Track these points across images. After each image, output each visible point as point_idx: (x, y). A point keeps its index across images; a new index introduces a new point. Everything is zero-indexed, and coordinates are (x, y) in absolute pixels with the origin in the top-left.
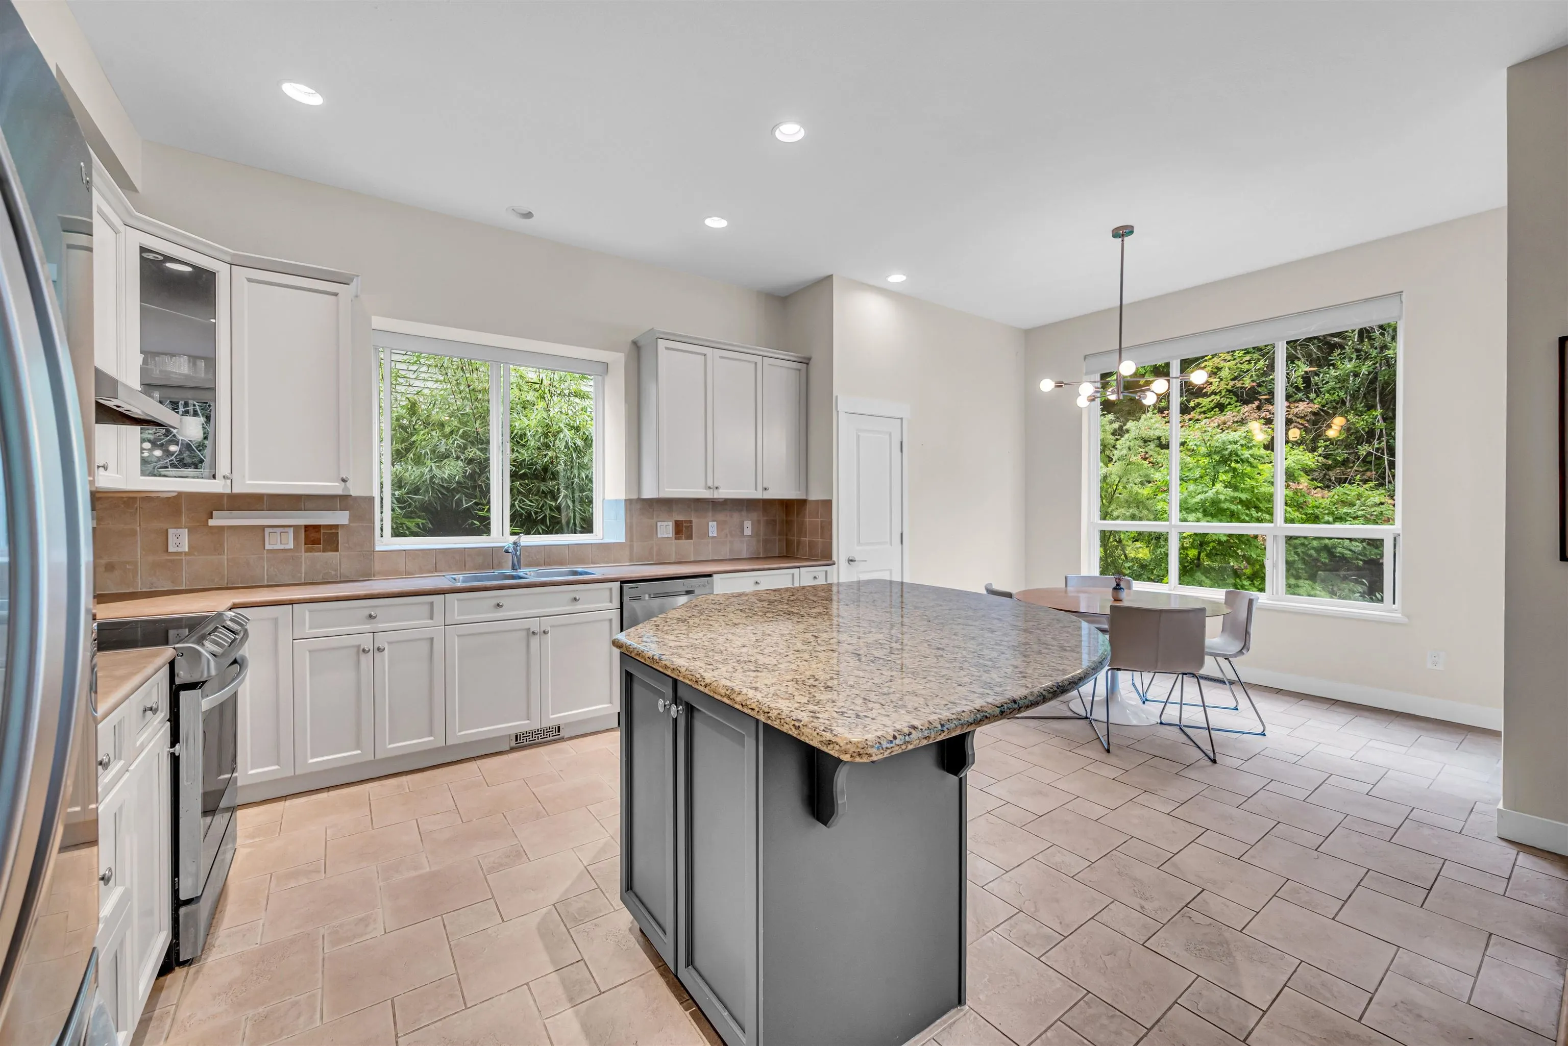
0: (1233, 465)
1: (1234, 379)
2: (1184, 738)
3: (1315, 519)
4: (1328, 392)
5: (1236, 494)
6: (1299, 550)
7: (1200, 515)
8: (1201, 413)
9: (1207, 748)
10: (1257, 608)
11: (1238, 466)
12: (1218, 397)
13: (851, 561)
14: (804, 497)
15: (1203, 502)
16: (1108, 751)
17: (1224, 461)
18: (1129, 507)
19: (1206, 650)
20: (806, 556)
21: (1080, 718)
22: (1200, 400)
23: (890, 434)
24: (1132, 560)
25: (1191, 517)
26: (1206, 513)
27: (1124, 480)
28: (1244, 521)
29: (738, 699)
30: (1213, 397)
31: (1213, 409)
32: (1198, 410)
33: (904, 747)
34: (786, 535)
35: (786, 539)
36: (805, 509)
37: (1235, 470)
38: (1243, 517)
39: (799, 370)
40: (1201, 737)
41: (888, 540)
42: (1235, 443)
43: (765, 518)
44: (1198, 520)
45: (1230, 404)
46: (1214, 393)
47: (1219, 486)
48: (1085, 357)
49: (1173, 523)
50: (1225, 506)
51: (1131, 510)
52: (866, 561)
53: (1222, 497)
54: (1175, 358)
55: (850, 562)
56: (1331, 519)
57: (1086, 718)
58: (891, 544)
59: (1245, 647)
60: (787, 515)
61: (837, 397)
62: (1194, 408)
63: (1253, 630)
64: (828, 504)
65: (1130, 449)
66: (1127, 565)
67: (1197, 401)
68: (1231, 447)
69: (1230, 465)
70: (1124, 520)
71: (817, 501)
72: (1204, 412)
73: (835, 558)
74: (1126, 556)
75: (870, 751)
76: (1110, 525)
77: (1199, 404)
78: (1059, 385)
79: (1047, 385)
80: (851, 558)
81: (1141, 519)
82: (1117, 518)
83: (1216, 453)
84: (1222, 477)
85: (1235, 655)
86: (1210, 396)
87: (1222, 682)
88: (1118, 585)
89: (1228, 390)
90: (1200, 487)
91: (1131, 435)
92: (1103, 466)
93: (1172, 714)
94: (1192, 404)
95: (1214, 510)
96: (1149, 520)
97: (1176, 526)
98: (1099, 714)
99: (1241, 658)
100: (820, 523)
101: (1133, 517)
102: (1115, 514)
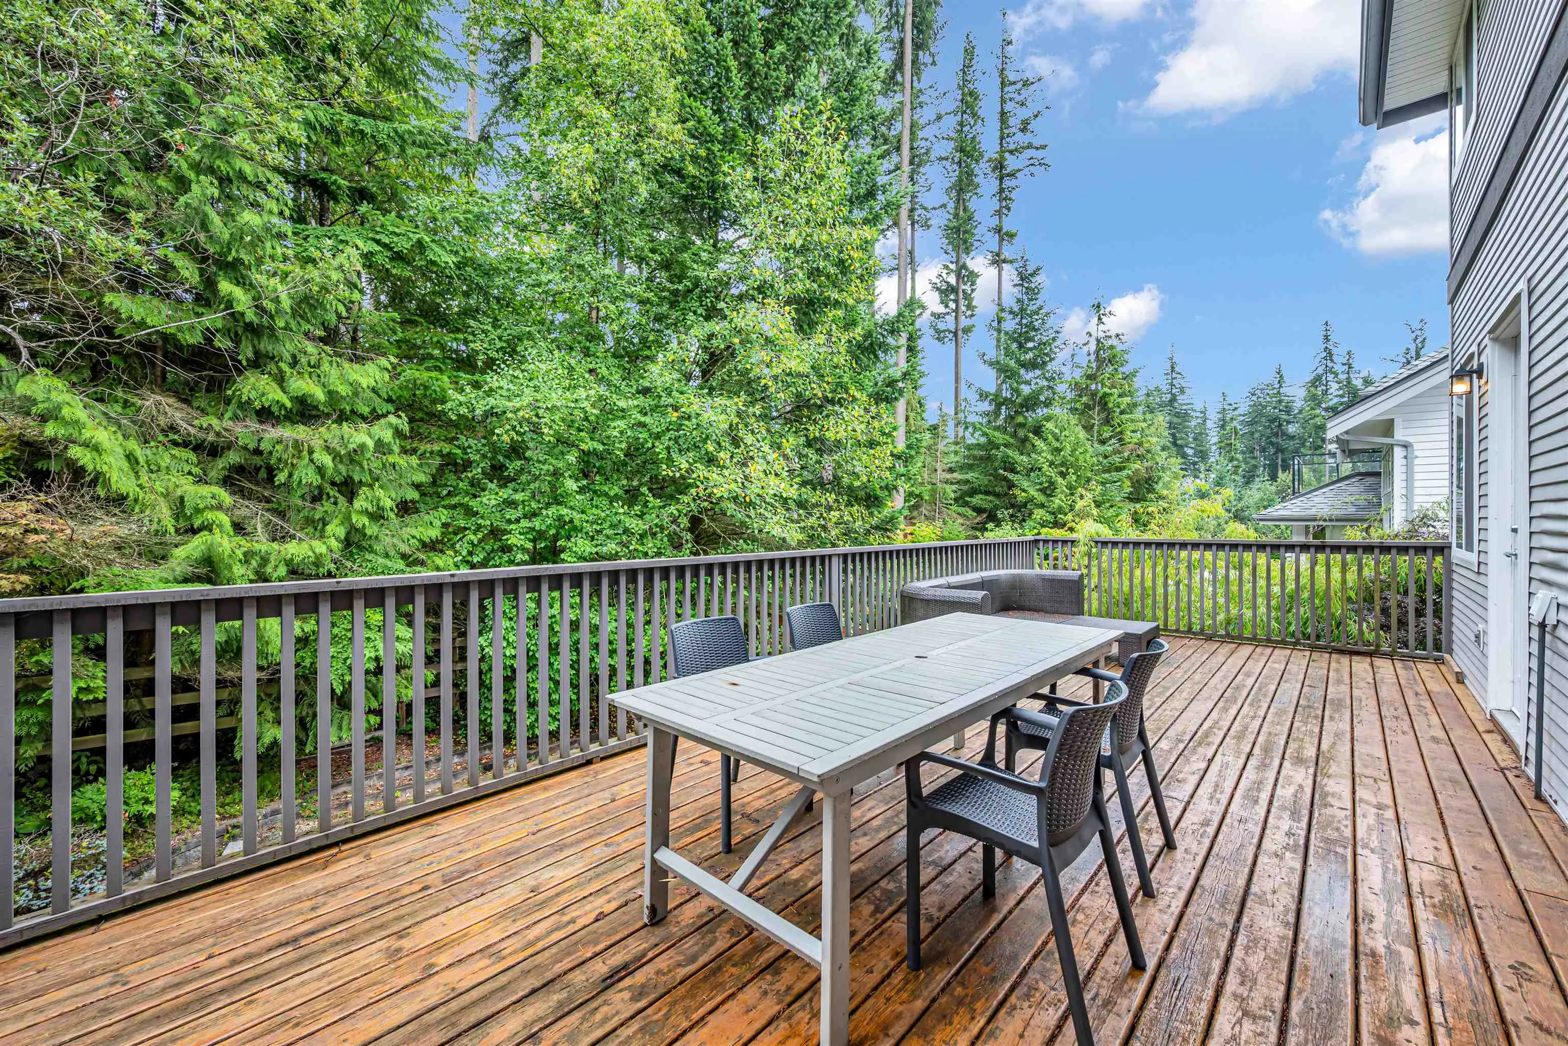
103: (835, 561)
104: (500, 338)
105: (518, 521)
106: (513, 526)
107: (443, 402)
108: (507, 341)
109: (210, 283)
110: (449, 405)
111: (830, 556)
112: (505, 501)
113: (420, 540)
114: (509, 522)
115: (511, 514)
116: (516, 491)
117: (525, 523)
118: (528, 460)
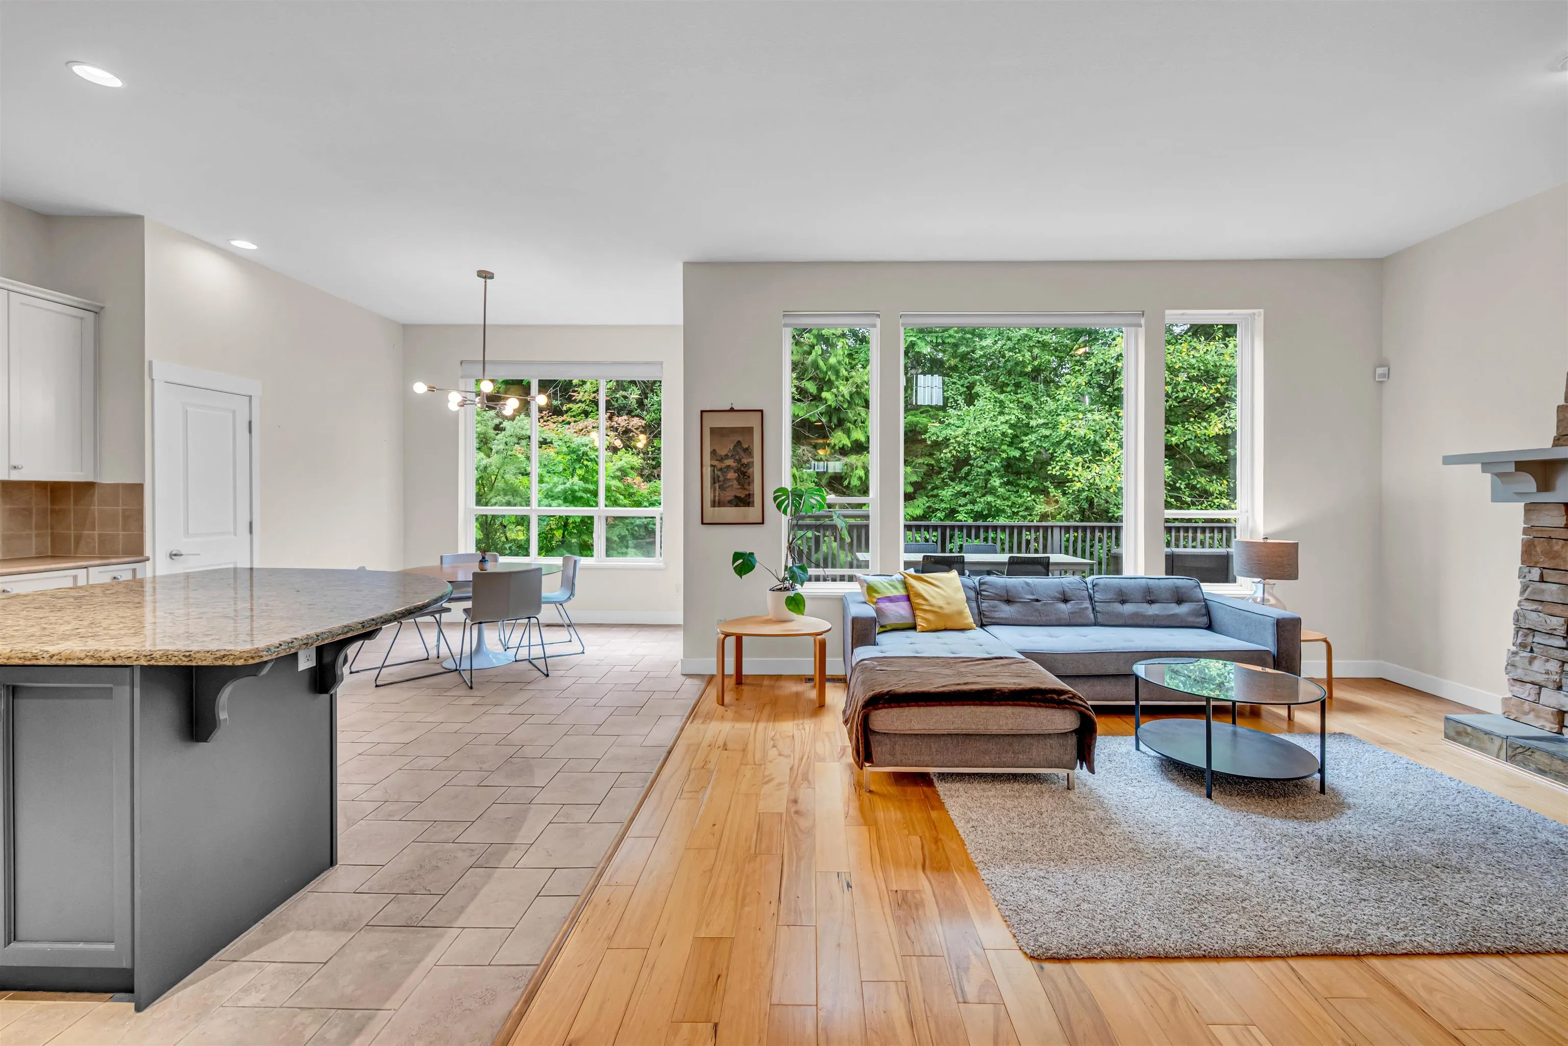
0: (585, 463)
1: (594, 392)
2: (531, 667)
3: (638, 504)
4: (654, 411)
5: (587, 486)
6: (629, 527)
7: (561, 502)
8: (571, 416)
9: (544, 669)
10: (580, 569)
11: (589, 463)
12: (583, 405)
13: (175, 555)
14: (90, 479)
15: (565, 492)
16: (471, 688)
17: (579, 460)
18: (505, 495)
19: (543, 600)
20: (95, 554)
21: (451, 671)
22: (570, 405)
23: (234, 412)
24: (511, 541)
25: (554, 503)
26: (566, 500)
27: (502, 471)
28: (592, 506)
29: (107, 655)
30: (580, 404)
31: (580, 414)
32: (569, 414)
33: (288, 650)
34: (52, 528)
35: (52, 534)
36: (93, 495)
37: (587, 466)
38: (592, 503)
39: (82, 319)
40: (540, 664)
41: (232, 530)
42: (586, 445)
43: (8, 507)
44: (559, 505)
45: (592, 412)
46: (580, 401)
47: (576, 478)
48: (461, 362)
49: (533, 508)
50: (579, 494)
51: (507, 498)
52: (199, 554)
53: (576, 488)
54: (534, 377)
55: (173, 557)
56: (647, 504)
57: (456, 670)
58: (235, 534)
59: (572, 594)
60: (52, 503)
61: (150, 363)
62: (567, 412)
63: (576, 582)
64: (136, 490)
65: (506, 444)
66: (507, 546)
67: (568, 406)
68: (583, 449)
69: (583, 463)
70: (501, 506)
71: (116, 486)
72: (574, 416)
73: (148, 552)
74: (506, 538)
75: (261, 654)
76: (489, 510)
77: (570, 409)
78: (431, 389)
79: (420, 388)
80: (174, 552)
81: (515, 505)
82: (495, 504)
83: (574, 452)
84: (579, 472)
85: (566, 601)
86: (577, 403)
87: (562, 626)
88: (483, 558)
89: (590, 401)
90: (562, 479)
91: (507, 433)
92: (485, 457)
93: (523, 653)
94: (564, 408)
95: (571, 498)
96: (521, 505)
97: (535, 510)
98: (466, 665)
99: (570, 602)
100: (120, 511)
101: (509, 504)
102: (493, 501)
103: (1056, 532)
104: (962, 386)
105: (965, 505)
106: (961, 509)
107: (926, 432)
108: (967, 387)
109: (820, 390)
110: (927, 435)
111: (1052, 527)
112: (959, 492)
113: (911, 516)
114: (960, 506)
115: (962, 501)
116: (966, 486)
117: (969, 507)
118: (972, 465)
